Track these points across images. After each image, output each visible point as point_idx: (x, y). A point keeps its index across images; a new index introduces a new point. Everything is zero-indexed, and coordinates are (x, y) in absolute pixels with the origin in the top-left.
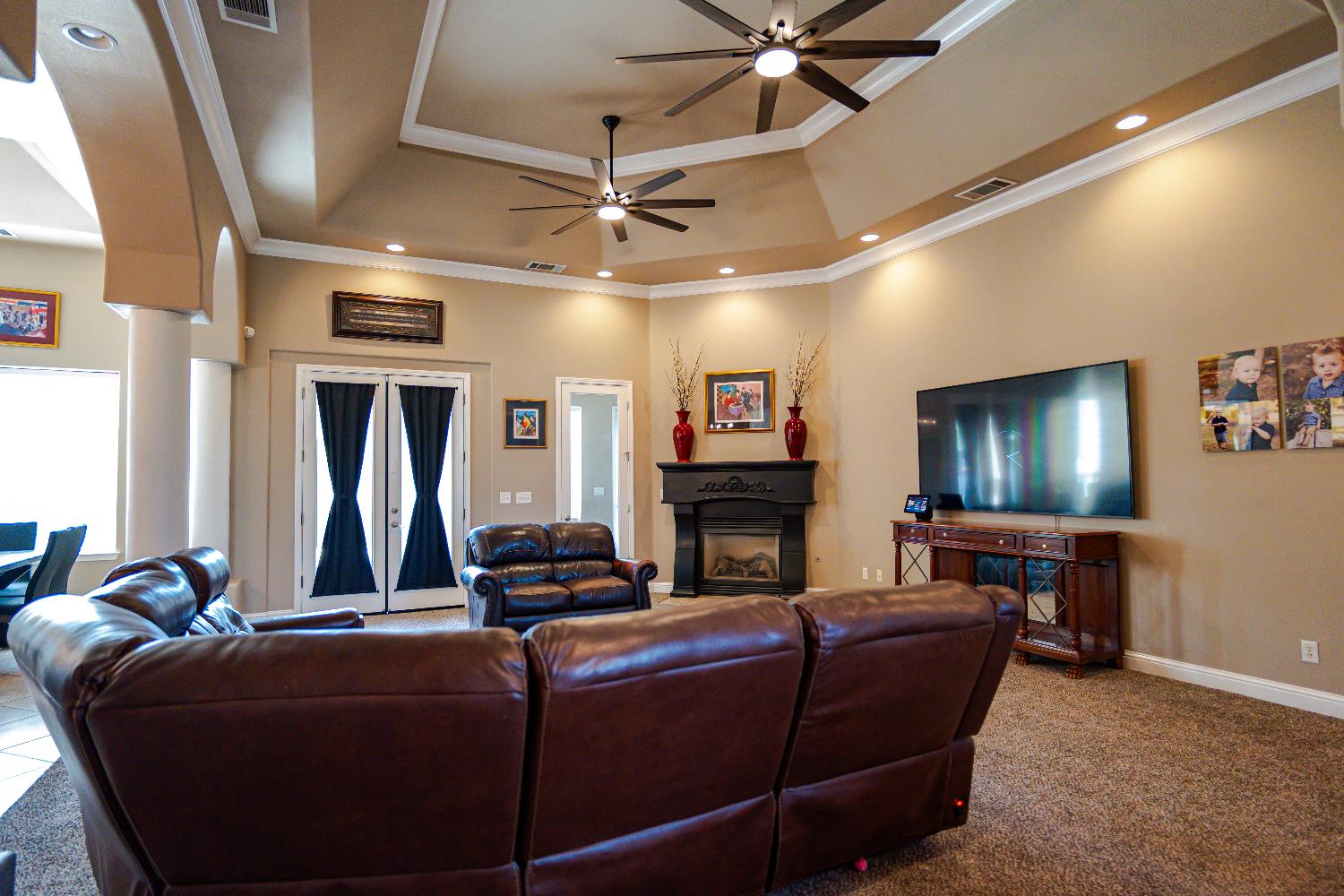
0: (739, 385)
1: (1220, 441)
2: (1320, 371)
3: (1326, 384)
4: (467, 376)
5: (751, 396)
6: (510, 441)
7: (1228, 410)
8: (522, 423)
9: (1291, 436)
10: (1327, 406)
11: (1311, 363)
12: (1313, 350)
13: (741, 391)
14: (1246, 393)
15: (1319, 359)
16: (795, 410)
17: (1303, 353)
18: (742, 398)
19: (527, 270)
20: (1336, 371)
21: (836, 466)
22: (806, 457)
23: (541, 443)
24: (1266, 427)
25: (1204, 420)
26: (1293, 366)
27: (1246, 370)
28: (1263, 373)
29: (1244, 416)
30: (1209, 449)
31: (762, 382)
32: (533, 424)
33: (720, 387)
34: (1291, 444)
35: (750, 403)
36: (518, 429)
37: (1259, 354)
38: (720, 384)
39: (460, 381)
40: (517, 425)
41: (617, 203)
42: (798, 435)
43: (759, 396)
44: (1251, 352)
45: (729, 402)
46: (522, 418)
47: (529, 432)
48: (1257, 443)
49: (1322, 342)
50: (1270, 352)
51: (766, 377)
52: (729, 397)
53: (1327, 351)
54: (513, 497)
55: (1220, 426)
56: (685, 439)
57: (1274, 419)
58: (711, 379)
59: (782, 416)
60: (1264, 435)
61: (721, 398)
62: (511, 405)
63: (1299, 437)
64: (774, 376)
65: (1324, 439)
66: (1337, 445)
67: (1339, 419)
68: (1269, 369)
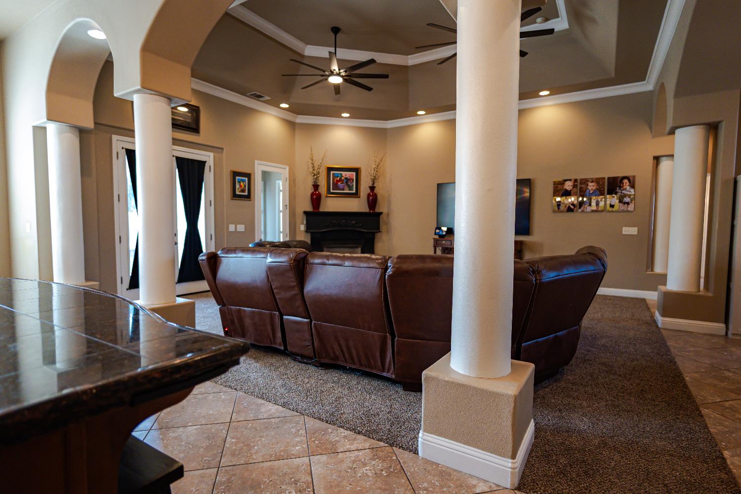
0: (344, 173)
1: (559, 209)
2: (589, 188)
3: (591, 192)
4: (212, 155)
5: (350, 180)
6: (235, 196)
7: (562, 199)
8: (240, 185)
9: (580, 208)
10: (591, 199)
11: (587, 185)
12: (588, 181)
13: (344, 176)
14: (567, 194)
15: (590, 184)
16: (372, 188)
17: (585, 182)
18: (345, 180)
19: (247, 96)
20: (594, 188)
21: (388, 215)
22: (377, 210)
23: (248, 197)
24: (573, 204)
25: (554, 202)
26: (583, 186)
27: (568, 186)
28: (573, 187)
29: (566, 201)
30: (554, 211)
31: (355, 173)
32: (245, 186)
33: (333, 174)
34: (580, 210)
35: (349, 183)
36: (238, 189)
37: (573, 181)
38: (334, 172)
39: (207, 157)
40: (237, 186)
41: (339, 74)
42: (373, 200)
43: (353, 180)
44: (570, 180)
45: (338, 181)
46: (240, 182)
47: (243, 191)
48: (570, 210)
49: (591, 179)
50: (576, 181)
51: (357, 170)
52: (338, 179)
53: (592, 182)
54: (236, 228)
55: (559, 204)
56: (316, 199)
57: (575, 202)
58: (330, 169)
59: (364, 190)
60: (572, 207)
62: (235, 174)
63: (582, 208)
64: (360, 170)
65: (589, 209)
66: (593, 211)
67: (594, 203)
68: (575, 186)
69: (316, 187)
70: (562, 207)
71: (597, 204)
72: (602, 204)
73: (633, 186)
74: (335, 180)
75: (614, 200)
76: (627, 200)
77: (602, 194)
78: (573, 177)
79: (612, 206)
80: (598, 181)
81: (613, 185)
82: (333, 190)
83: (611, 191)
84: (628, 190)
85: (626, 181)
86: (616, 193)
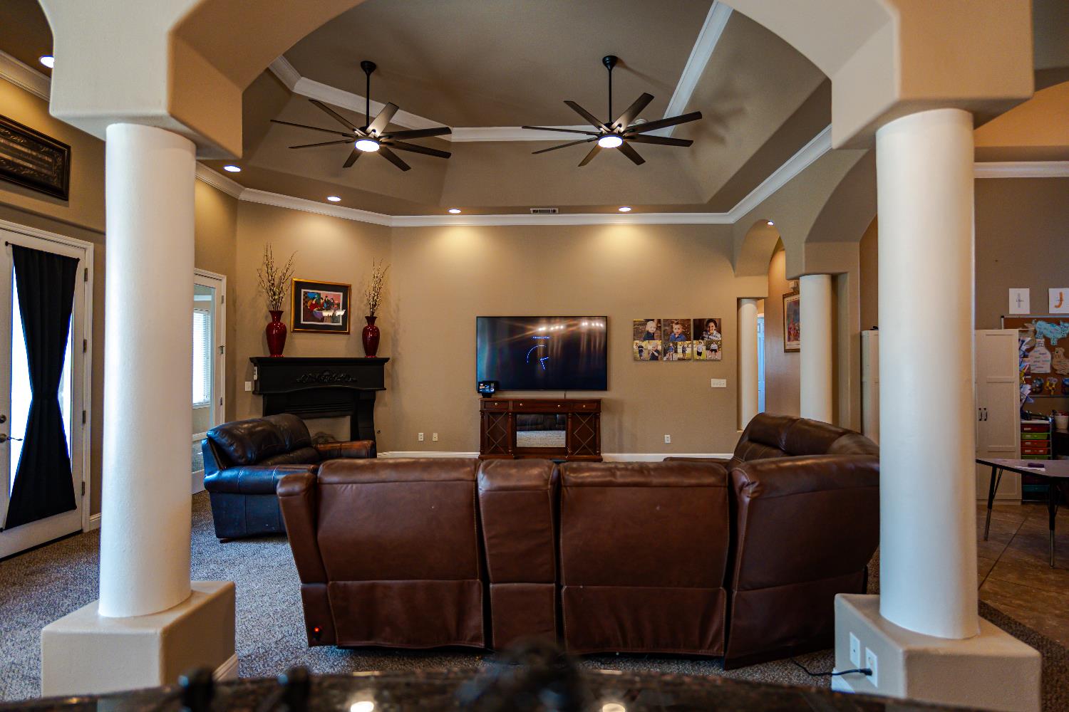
0: (323, 293)
1: (641, 356)
2: (675, 331)
3: (676, 336)
4: (90, 246)
5: (333, 304)
7: (644, 344)
9: (665, 356)
10: (676, 344)
11: (672, 328)
12: (673, 322)
13: (324, 298)
14: (650, 337)
15: (675, 327)
16: (371, 319)
17: (669, 323)
18: (325, 305)
20: (680, 331)
22: (379, 355)
24: (657, 351)
25: (635, 347)
26: (667, 328)
27: (651, 327)
28: (657, 329)
29: (649, 346)
30: (635, 359)
31: (341, 294)
33: (305, 293)
34: (665, 359)
37: (656, 321)
38: (307, 290)
39: (82, 251)
42: (371, 338)
43: (338, 305)
44: (653, 320)
45: (313, 306)
48: (654, 358)
49: (676, 320)
50: (659, 321)
51: (345, 289)
52: (314, 302)
53: (677, 324)
55: (641, 350)
56: (276, 336)
57: (660, 348)
58: (299, 285)
59: (357, 324)
60: (656, 354)
61: (307, 302)
63: (668, 355)
64: (350, 290)
65: (676, 357)
66: (679, 359)
67: (680, 350)
68: (658, 328)
69: (276, 314)
70: (645, 354)
71: (684, 351)
72: (688, 351)
73: (719, 331)
74: (309, 304)
75: (700, 346)
76: (714, 346)
77: (689, 339)
78: (656, 318)
79: (699, 354)
80: (684, 323)
81: (699, 329)
82: (304, 321)
83: (698, 336)
84: (715, 336)
85: (712, 324)
86: (703, 339)
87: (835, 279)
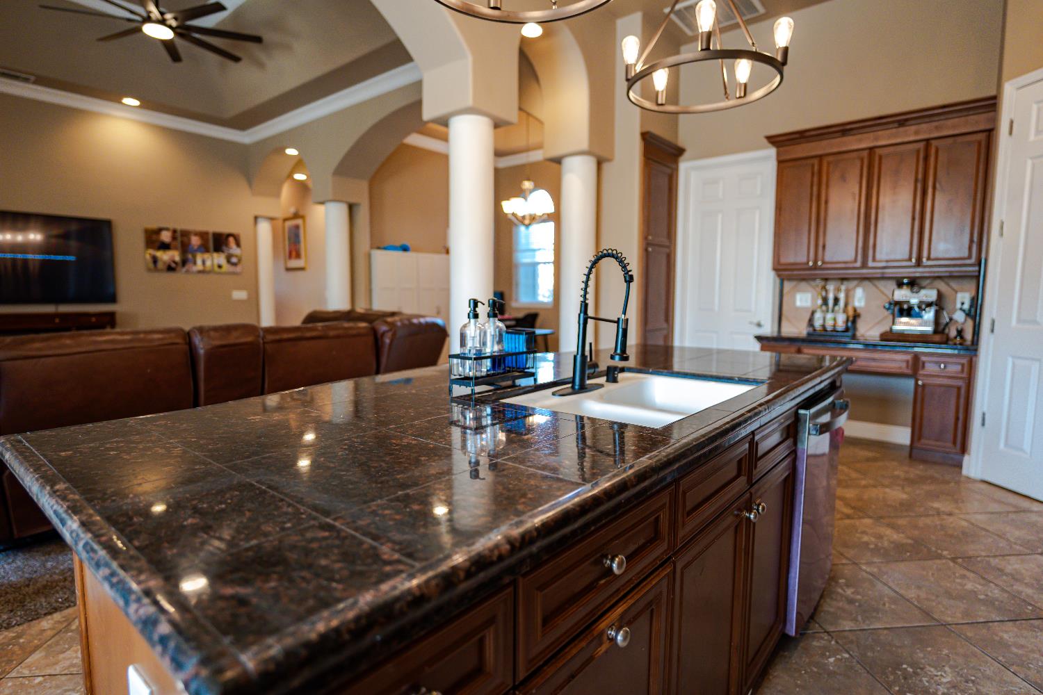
1: (155, 266)
2: (193, 242)
3: (195, 248)
7: (159, 254)
9: (183, 267)
11: (190, 239)
12: (190, 234)
14: (165, 247)
15: (193, 238)
17: (186, 234)
20: (198, 243)
24: (174, 262)
27: (166, 237)
28: (172, 239)
29: (165, 256)
30: (149, 270)
34: (184, 270)
37: (171, 231)
44: (168, 229)
48: (170, 269)
49: (194, 231)
50: (175, 231)
53: (196, 235)
55: (155, 260)
57: (177, 258)
60: (173, 265)
63: (186, 266)
65: (195, 269)
66: (200, 272)
67: (199, 261)
68: (174, 238)
70: (160, 265)
71: (204, 262)
72: (208, 263)
73: (238, 245)
75: (219, 259)
76: (234, 260)
77: (207, 250)
78: (171, 226)
79: (220, 267)
80: (203, 235)
81: (219, 242)
83: (218, 249)
84: (234, 250)
85: (231, 240)
86: (223, 252)
87: (351, 208)
